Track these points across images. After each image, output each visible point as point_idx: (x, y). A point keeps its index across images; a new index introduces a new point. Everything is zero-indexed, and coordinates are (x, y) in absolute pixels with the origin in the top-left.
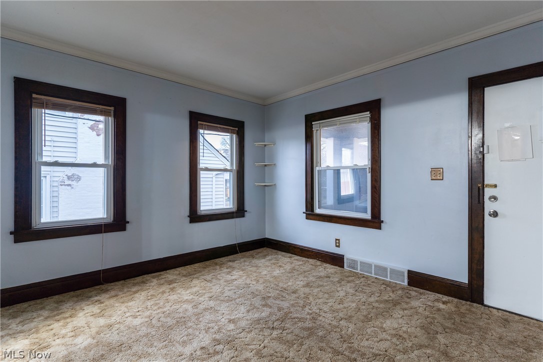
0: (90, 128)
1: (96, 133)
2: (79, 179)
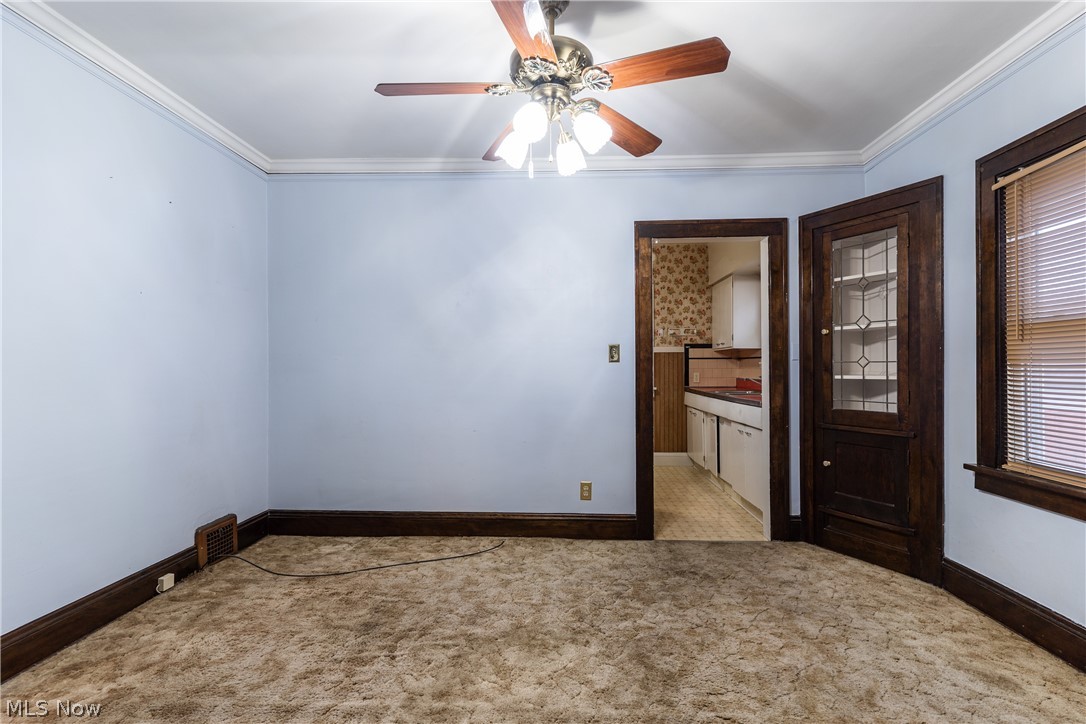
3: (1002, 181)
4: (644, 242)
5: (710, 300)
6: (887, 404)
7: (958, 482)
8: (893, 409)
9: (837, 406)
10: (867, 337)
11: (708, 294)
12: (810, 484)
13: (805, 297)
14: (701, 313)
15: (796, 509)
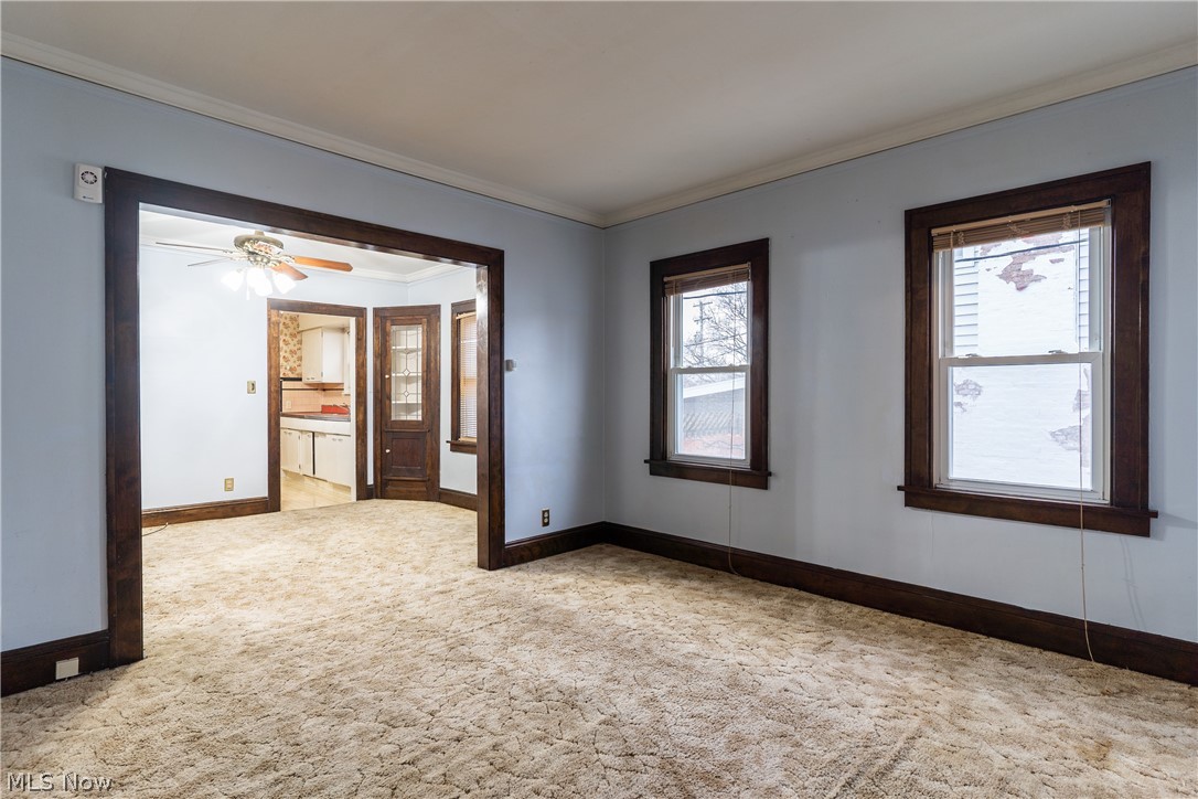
0: (1001, 277)
1: (1014, 285)
2: (978, 390)
3: (460, 316)
4: (274, 312)
5: (300, 342)
6: (417, 416)
7: (445, 448)
8: (420, 418)
9: (393, 419)
10: (408, 380)
11: (299, 337)
12: (379, 465)
13: (376, 356)
14: (293, 352)
15: (370, 481)
